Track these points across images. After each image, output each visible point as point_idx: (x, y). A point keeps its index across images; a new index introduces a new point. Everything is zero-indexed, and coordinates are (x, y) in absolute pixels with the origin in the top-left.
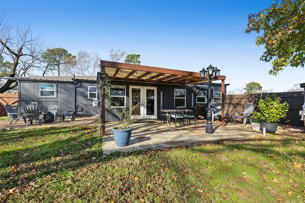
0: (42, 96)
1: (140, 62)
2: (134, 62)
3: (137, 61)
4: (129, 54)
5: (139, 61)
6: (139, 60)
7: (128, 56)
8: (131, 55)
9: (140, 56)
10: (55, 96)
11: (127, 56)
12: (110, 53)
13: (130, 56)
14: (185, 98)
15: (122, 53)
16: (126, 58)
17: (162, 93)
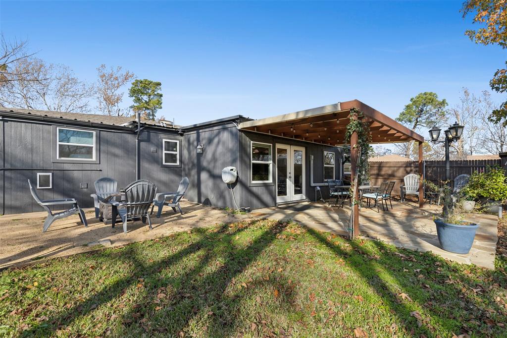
0: (63, 158)
1: (161, 96)
2: (150, 95)
3: (156, 93)
4: (138, 79)
6: (159, 92)
7: (137, 81)
8: (142, 80)
9: (159, 84)
10: (94, 159)
11: (134, 81)
12: (98, 71)
13: (141, 82)
14: (334, 166)
15: (125, 74)
16: (132, 86)
17: (312, 157)
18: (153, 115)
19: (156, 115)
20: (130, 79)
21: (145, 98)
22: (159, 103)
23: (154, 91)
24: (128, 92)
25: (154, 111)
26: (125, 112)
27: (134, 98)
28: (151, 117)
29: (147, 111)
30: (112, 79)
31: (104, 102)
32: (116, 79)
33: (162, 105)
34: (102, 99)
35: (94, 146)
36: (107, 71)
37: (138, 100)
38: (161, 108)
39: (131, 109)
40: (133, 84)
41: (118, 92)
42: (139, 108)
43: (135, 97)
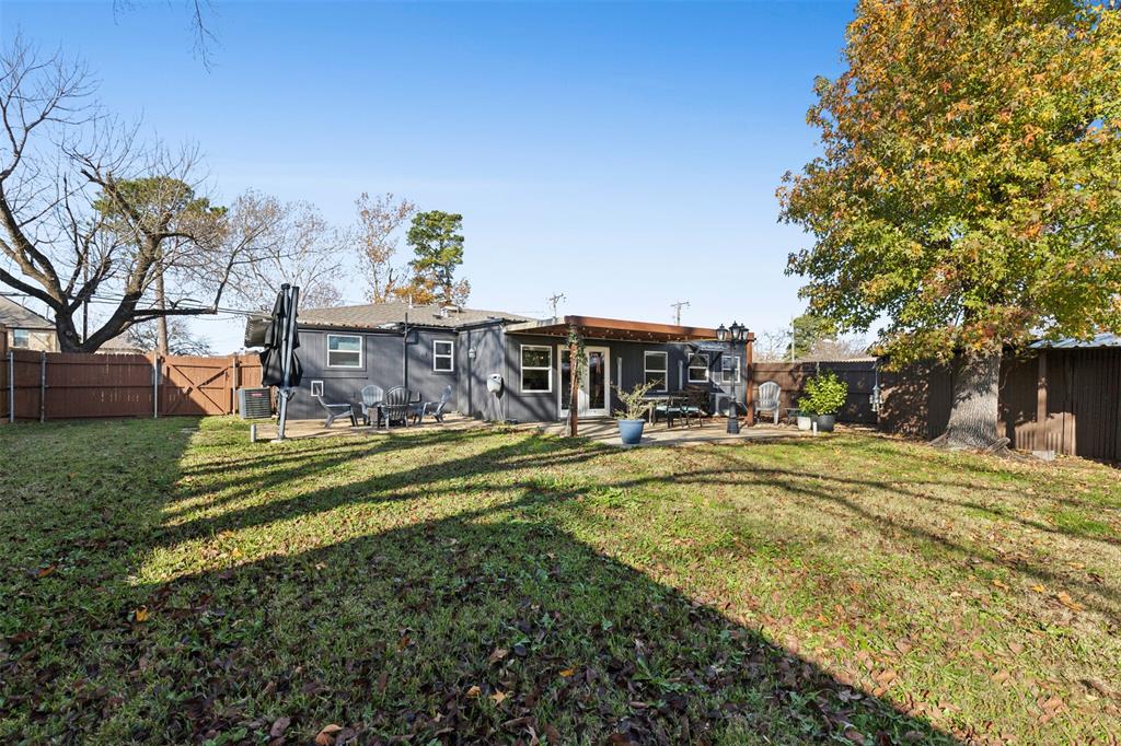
0: (333, 366)
1: (462, 239)
2: (442, 240)
3: (452, 235)
4: (422, 212)
5: (460, 235)
6: (458, 232)
7: (420, 216)
8: (429, 213)
9: (459, 218)
10: (361, 366)
11: (414, 216)
12: (356, 206)
13: (428, 217)
14: (666, 371)
15: (399, 206)
16: (412, 225)
17: (620, 359)
18: (449, 276)
19: (453, 274)
20: (408, 214)
21: (434, 245)
22: (458, 253)
23: (448, 232)
24: (406, 237)
25: (449, 266)
26: (401, 272)
27: (415, 246)
28: (445, 280)
29: (438, 269)
30: (380, 219)
31: (368, 258)
32: (387, 217)
33: (463, 258)
34: (364, 253)
35: (361, 352)
36: (370, 205)
37: (423, 249)
38: (461, 263)
39: (411, 267)
40: (413, 222)
41: (389, 239)
42: (423, 265)
43: (418, 244)
